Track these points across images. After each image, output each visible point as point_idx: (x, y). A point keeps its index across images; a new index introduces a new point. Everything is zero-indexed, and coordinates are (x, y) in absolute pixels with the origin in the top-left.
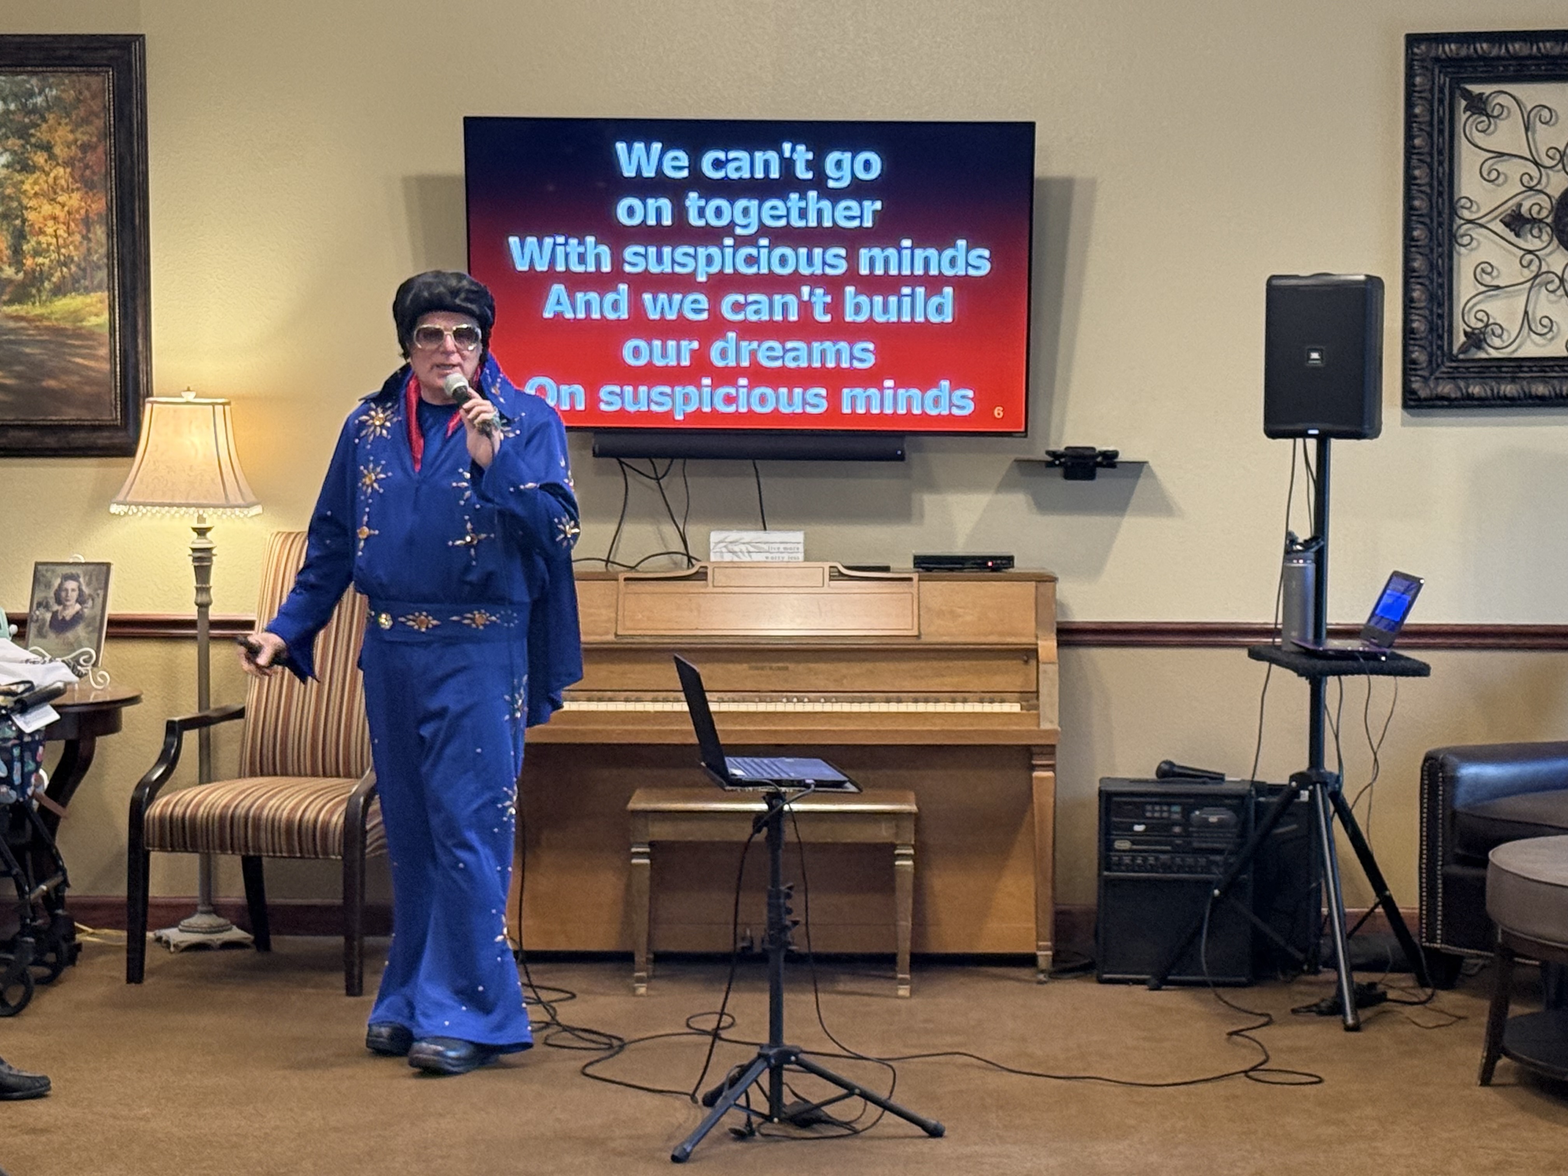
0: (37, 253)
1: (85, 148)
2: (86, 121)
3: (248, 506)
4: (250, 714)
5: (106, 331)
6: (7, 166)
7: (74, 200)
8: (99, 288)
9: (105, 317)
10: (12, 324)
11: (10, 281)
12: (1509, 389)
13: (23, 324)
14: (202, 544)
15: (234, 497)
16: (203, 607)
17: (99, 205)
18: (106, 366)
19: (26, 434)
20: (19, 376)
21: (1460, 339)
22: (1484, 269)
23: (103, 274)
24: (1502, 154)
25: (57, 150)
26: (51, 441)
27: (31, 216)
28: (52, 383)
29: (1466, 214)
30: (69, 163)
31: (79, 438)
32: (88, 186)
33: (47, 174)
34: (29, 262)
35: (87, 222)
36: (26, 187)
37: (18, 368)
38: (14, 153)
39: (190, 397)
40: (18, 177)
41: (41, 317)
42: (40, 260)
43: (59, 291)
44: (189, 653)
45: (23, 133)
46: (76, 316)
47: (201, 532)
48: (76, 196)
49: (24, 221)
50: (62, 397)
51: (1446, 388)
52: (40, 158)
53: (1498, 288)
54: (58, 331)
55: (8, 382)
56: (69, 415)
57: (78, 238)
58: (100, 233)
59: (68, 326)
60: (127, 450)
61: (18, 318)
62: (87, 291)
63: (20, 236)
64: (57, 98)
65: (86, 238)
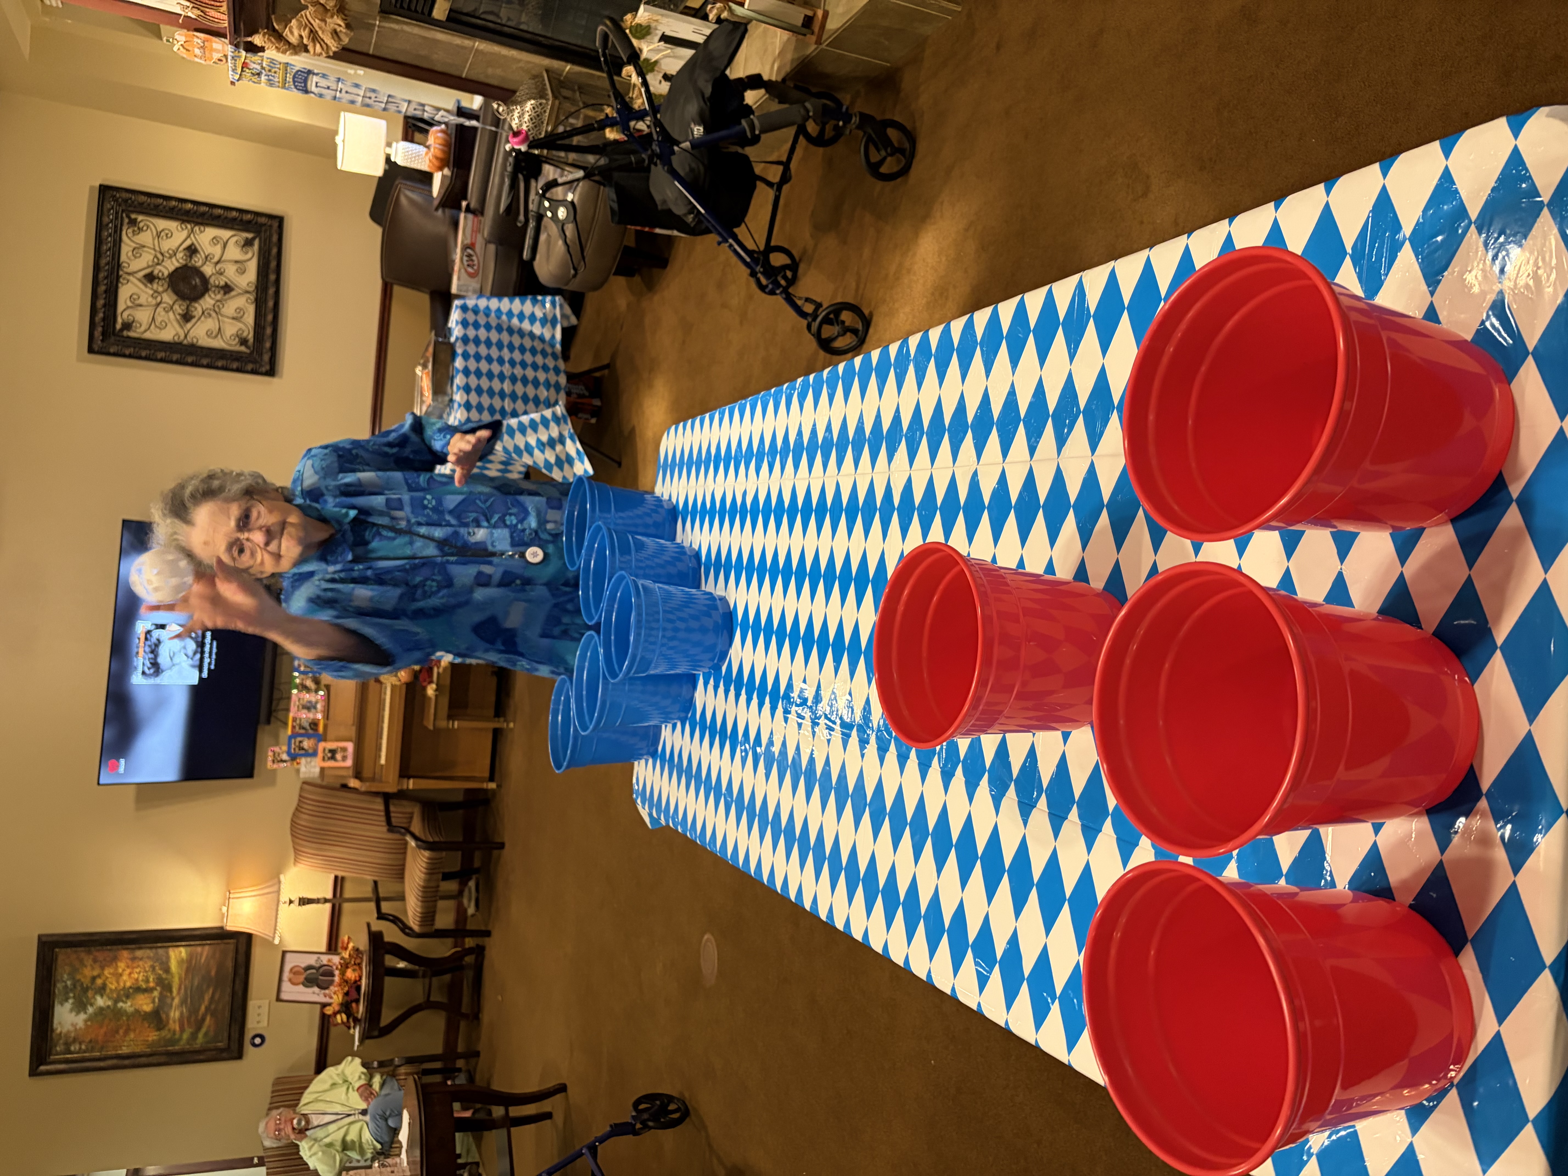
0: (147, 981)
1: (95, 961)
2: (81, 961)
3: (279, 882)
4: (376, 878)
5: (189, 949)
6: (102, 996)
7: (121, 965)
8: (167, 953)
9: (182, 950)
10: (182, 991)
11: (161, 993)
12: (269, 331)
13: (183, 987)
14: (297, 902)
15: (275, 888)
16: (326, 901)
17: (125, 954)
18: (207, 948)
19: (237, 982)
20: (208, 987)
21: (243, 349)
22: (209, 334)
23: (161, 951)
24: (153, 318)
25: (95, 973)
26: (242, 971)
27: (128, 984)
28: (213, 973)
29: (182, 337)
30: (102, 968)
31: (241, 958)
32: (115, 959)
33: (107, 978)
34: (152, 985)
35: (134, 959)
36: (113, 987)
37: (205, 987)
38: (96, 993)
39: (224, 909)
40: (108, 991)
41: (180, 979)
42: (151, 980)
43: (167, 970)
44: (346, 906)
45: (85, 990)
46: (180, 962)
47: (291, 902)
48: (119, 964)
49: (131, 987)
50: (220, 966)
51: (266, 357)
52: (99, 982)
53: (220, 329)
54: (187, 971)
55: (211, 991)
56: (230, 964)
57: (141, 963)
58: (139, 953)
59: (185, 966)
60: (249, 937)
61: (180, 989)
62: (168, 958)
63: (138, 990)
64: (69, 974)
65: (141, 959)
